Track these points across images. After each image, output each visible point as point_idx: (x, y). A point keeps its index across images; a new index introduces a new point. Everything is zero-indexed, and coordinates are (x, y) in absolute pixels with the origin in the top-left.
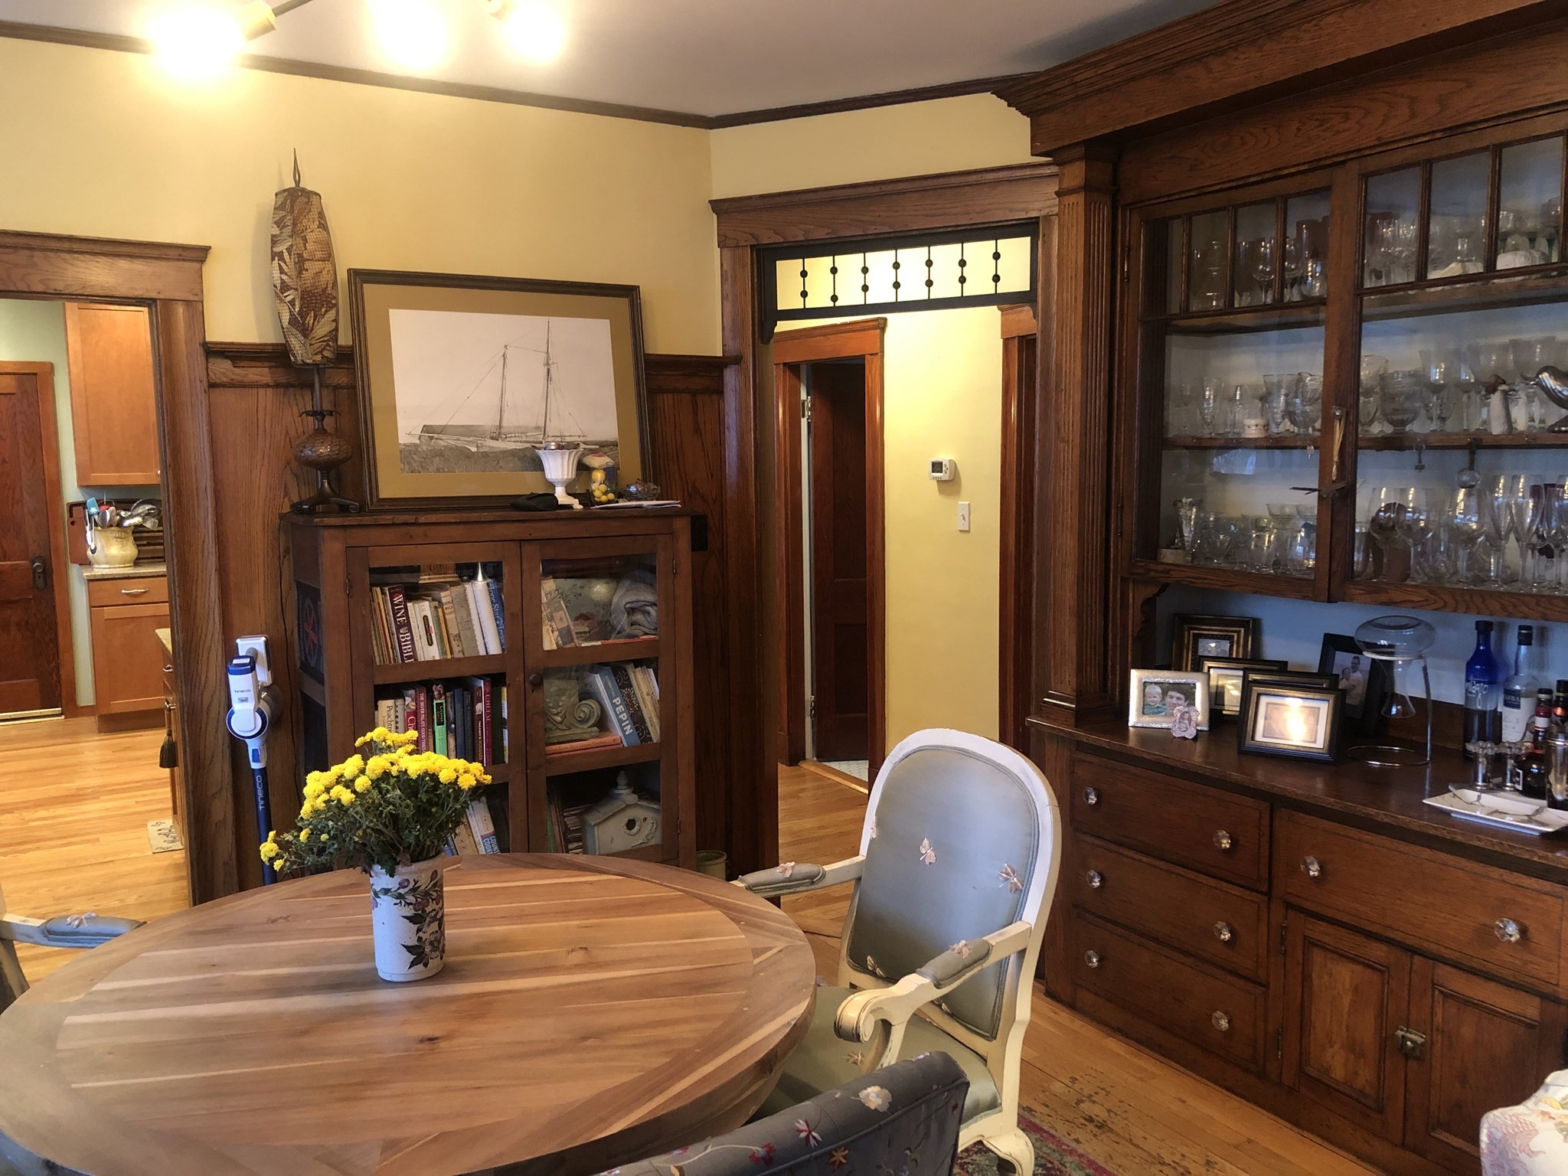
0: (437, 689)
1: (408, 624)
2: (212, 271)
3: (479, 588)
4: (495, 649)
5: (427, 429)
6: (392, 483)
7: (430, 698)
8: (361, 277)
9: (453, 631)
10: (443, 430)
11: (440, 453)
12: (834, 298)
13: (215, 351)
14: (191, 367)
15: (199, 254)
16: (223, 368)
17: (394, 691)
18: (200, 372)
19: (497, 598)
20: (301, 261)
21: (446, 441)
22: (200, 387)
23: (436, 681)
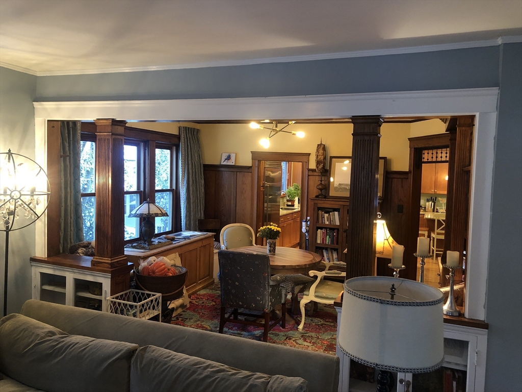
0: (328, 229)
1: (324, 217)
2: (311, 157)
3: (336, 213)
4: (338, 224)
5: (339, 184)
6: (332, 193)
7: (327, 231)
8: (332, 158)
9: (332, 220)
10: (342, 184)
11: (341, 188)
12: (428, 159)
13: (309, 170)
14: (306, 173)
15: (309, 154)
16: (311, 173)
17: (321, 228)
18: (307, 173)
19: (339, 215)
20: (318, 156)
21: (343, 186)
22: (307, 176)
23: (328, 228)
